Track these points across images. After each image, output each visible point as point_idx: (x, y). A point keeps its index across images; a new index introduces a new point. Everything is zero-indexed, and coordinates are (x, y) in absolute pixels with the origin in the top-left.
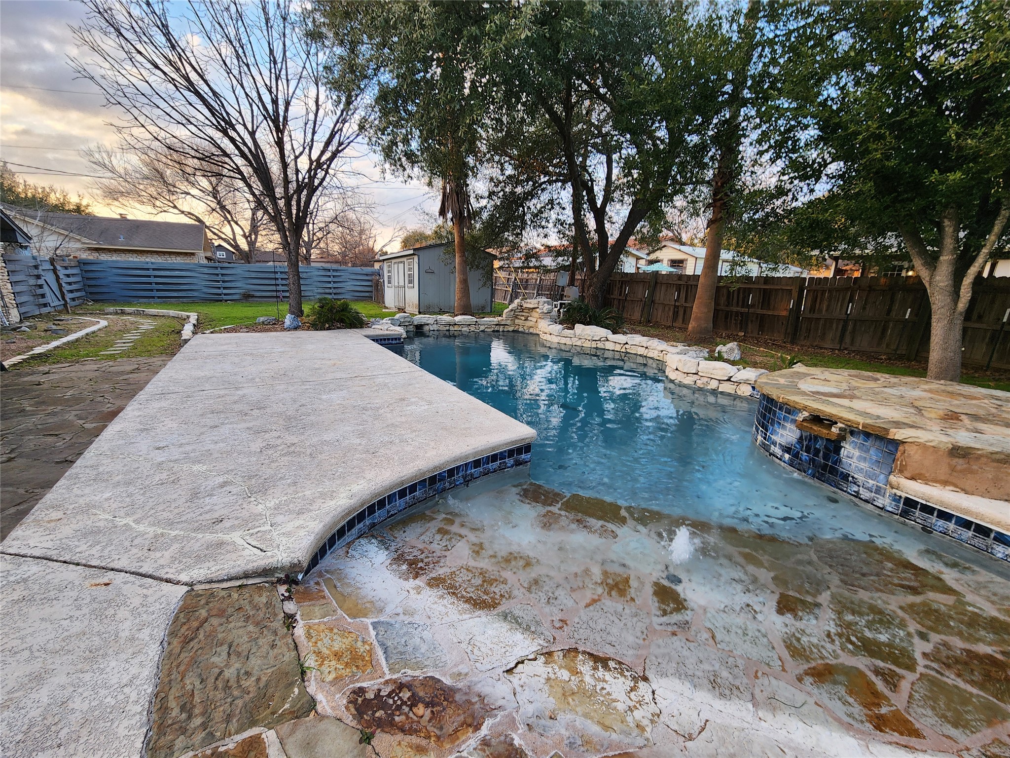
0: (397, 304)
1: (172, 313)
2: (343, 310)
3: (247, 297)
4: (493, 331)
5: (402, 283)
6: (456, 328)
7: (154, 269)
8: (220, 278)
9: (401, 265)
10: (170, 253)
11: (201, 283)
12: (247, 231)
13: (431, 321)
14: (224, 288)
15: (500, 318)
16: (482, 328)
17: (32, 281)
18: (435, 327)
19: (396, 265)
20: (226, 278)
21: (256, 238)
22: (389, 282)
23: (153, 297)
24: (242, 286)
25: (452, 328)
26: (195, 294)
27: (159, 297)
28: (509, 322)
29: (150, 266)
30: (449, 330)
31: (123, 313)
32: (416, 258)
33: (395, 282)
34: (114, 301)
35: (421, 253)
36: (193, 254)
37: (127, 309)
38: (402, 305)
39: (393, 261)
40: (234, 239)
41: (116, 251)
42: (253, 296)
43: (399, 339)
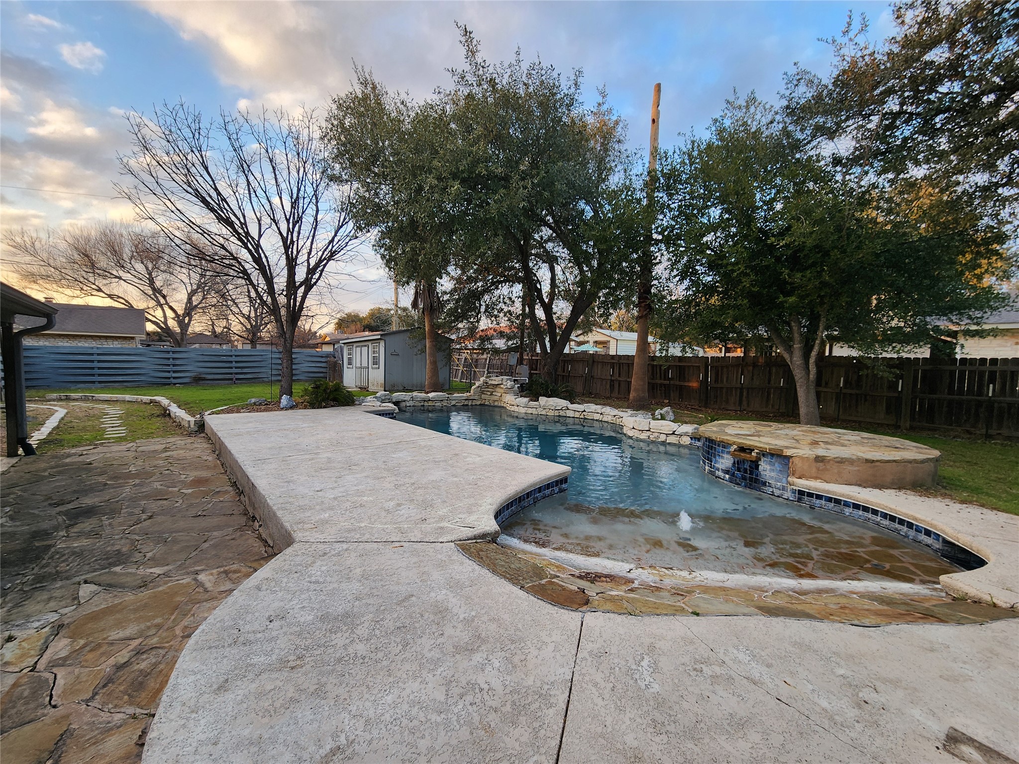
0: (358, 384)
1: (128, 397)
2: (336, 390)
3: (198, 380)
4: (463, 405)
5: (365, 364)
6: (430, 403)
7: (98, 354)
8: (171, 362)
9: (365, 349)
10: (106, 338)
11: (149, 366)
12: (180, 312)
13: (408, 398)
14: (174, 372)
15: (468, 394)
16: (453, 403)
18: (411, 403)
19: (359, 349)
20: (178, 362)
21: (190, 321)
22: (350, 363)
23: (93, 382)
24: (194, 369)
25: (426, 404)
26: (142, 378)
27: (100, 382)
28: (476, 397)
29: (95, 351)
31: (68, 399)
32: (382, 344)
33: (357, 362)
34: (50, 388)
35: (387, 338)
36: (133, 338)
37: (73, 395)
38: (364, 384)
39: (355, 345)
40: (165, 323)
42: (205, 379)
43: (393, 414)
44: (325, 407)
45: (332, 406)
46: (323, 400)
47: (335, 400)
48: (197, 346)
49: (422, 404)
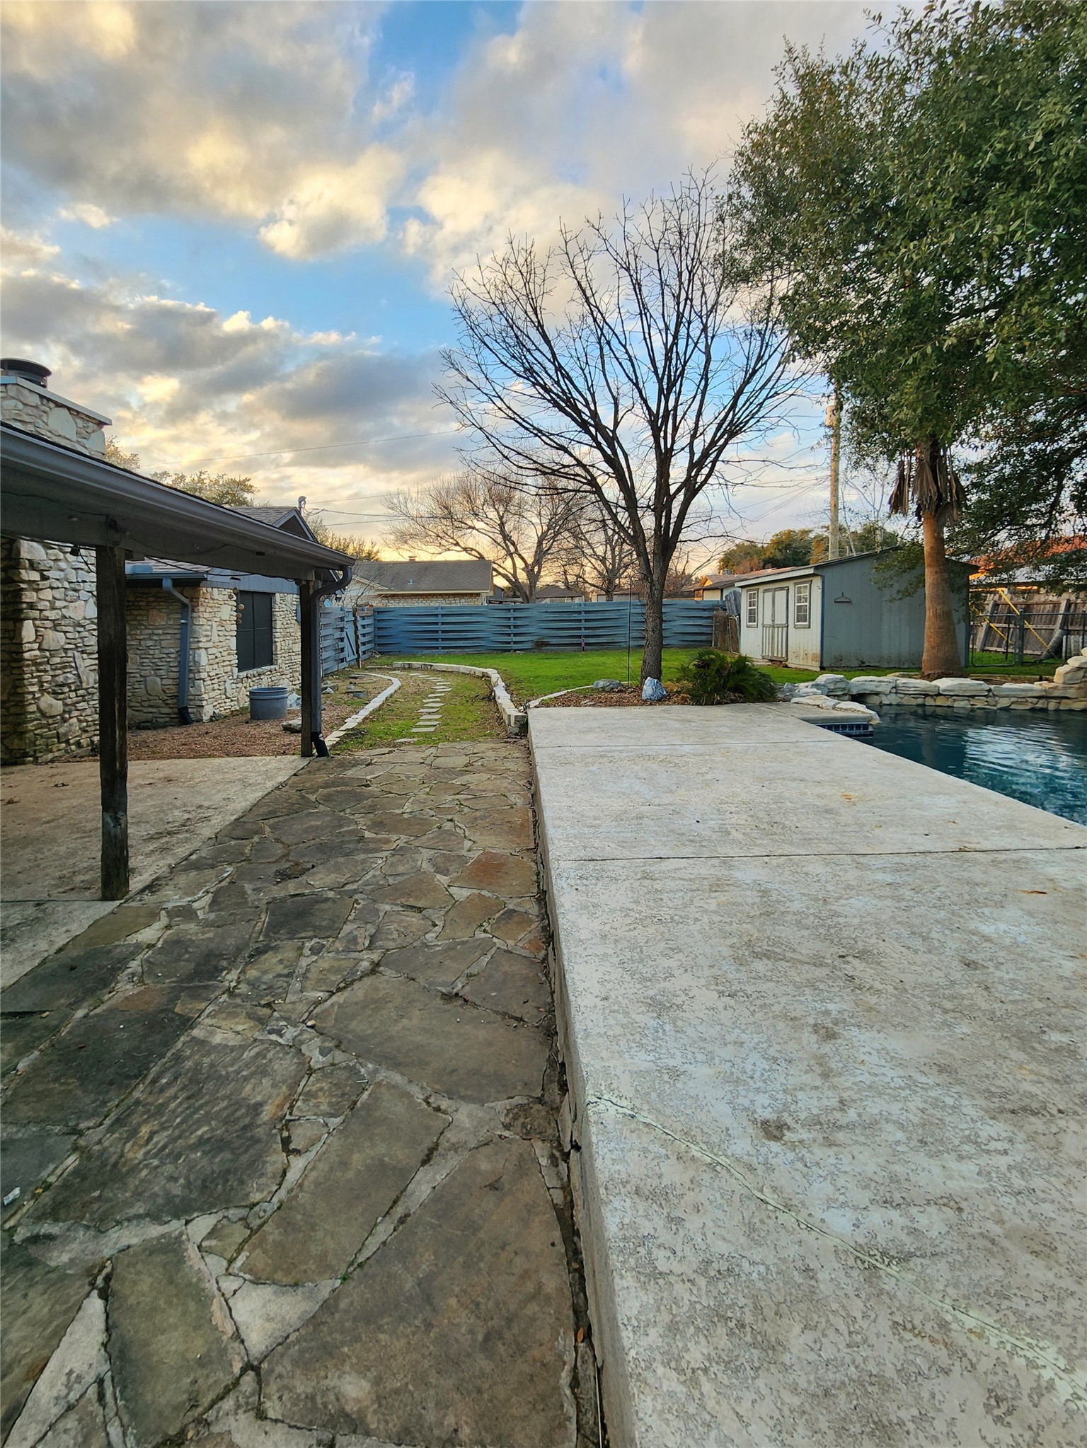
0: (768, 653)
1: (463, 668)
3: (540, 645)
4: (1033, 710)
5: (781, 619)
6: (939, 701)
8: (512, 622)
9: (781, 595)
10: (455, 595)
11: (489, 629)
12: (530, 561)
13: (884, 688)
14: (515, 635)
15: (1045, 684)
16: (1004, 703)
17: (338, 634)
18: (893, 699)
19: (769, 595)
20: (519, 623)
21: (539, 571)
22: (752, 618)
23: (438, 648)
24: (535, 631)
25: (929, 701)
26: (482, 643)
27: (444, 648)
28: (1071, 693)
29: (440, 612)
30: (923, 705)
31: (410, 668)
32: (817, 582)
33: (765, 616)
34: (399, 654)
35: (828, 573)
36: (478, 595)
37: (416, 664)
38: (779, 654)
39: (762, 588)
40: (515, 575)
41: (403, 596)
42: (548, 644)
43: (866, 727)
44: (719, 703)
45: (733, 701)
46: (716, 690)
47: (737, 689)
48: (548, 600)
49: (920, 701)
